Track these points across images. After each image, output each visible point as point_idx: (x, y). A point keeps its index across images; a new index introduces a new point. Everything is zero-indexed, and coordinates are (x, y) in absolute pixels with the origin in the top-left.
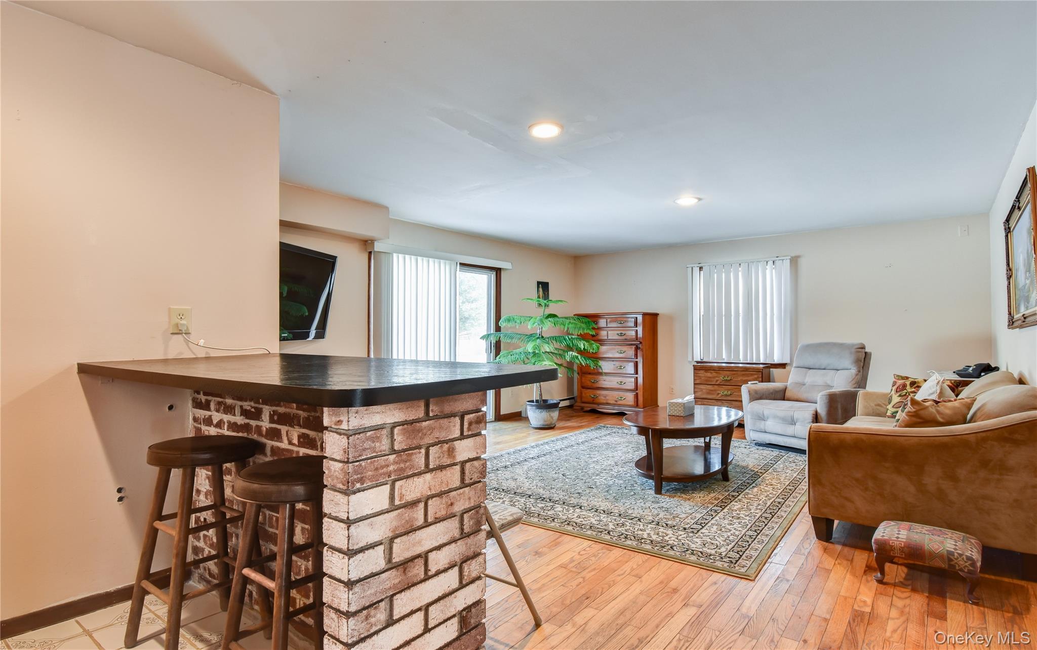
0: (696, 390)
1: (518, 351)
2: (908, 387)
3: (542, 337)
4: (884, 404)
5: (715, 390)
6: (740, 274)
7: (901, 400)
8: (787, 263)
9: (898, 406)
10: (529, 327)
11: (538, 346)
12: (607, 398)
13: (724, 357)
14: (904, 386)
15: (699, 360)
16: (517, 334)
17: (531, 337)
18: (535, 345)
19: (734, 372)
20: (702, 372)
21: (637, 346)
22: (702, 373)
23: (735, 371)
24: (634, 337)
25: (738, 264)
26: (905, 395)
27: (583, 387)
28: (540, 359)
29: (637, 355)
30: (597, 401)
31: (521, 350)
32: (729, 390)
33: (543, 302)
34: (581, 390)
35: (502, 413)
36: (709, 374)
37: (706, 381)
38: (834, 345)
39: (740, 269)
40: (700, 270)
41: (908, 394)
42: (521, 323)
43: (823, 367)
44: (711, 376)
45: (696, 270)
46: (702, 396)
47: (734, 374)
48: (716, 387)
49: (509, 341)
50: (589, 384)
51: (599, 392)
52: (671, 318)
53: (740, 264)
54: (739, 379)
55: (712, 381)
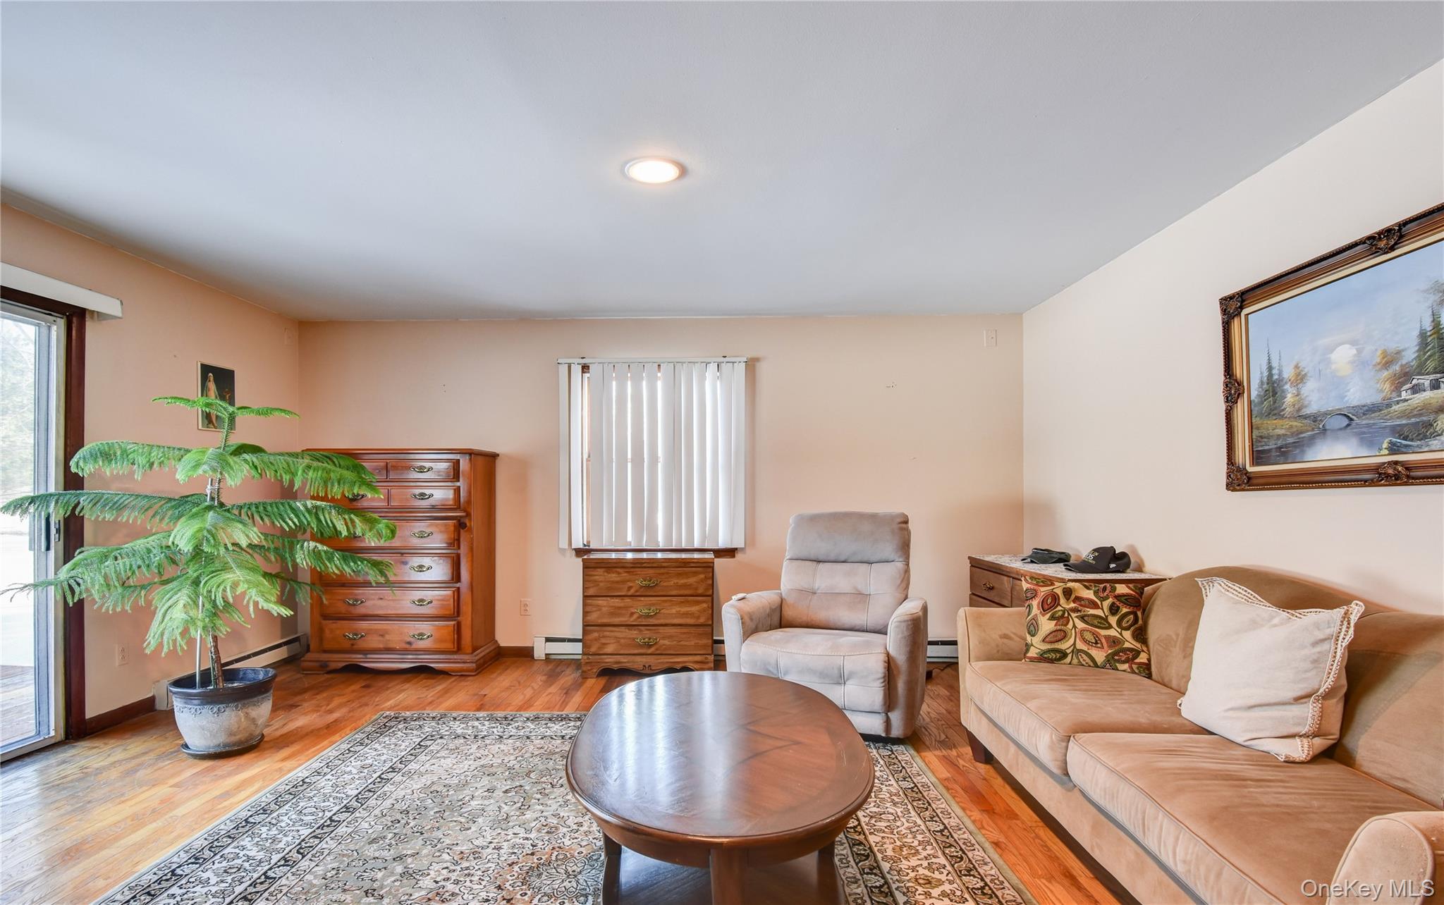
0: (588, 609)
1: (140, 544)
2: (1062, 601)
3: (222, 505)
4: (1015, 634)
5: (626, 608)
6: (659, 384)
7: (1059, 628)
8: (741, 368)
9: (1052, 640)
10: (181, 476)
11: (209, 531)
12: (387, 637)
13: (629, 538)
14: (1055, 598)
15: (581, 546)
16: (138, 496)
17: (184, 504)
18: (200, 530)
19: (662, 571)
20: (600, 571)
21: (459, 521)
22: (599, 575)
23: (664, 567)
24: (451, 503)
25: (656, 365)
26: (1062, 616)
27: (325, 617)
28: (217, 565)
29: (458, 540)
30: (363, 644)
31: (152, 541)
32: (653, 604)
33: (222, 409)
34: (320, 623)
35: (91, 712)
36: (613, 577)
37: (609, 589)
38: (861, 516)
39: (659, 375)
40: (583, 372)
41: (1066, 615)
42: (152, 464)
43: (843, 559)
44: (618, 579)
45: (577, 370)
46: (600, 621)
47: (663, 574)
48: (627, 600)
49: (109, 516)
50: (342, 608)
51: (364, 625)
52: (523, 465)
53: (659, 366)
54: (672, 583)
55: (619, 590)
